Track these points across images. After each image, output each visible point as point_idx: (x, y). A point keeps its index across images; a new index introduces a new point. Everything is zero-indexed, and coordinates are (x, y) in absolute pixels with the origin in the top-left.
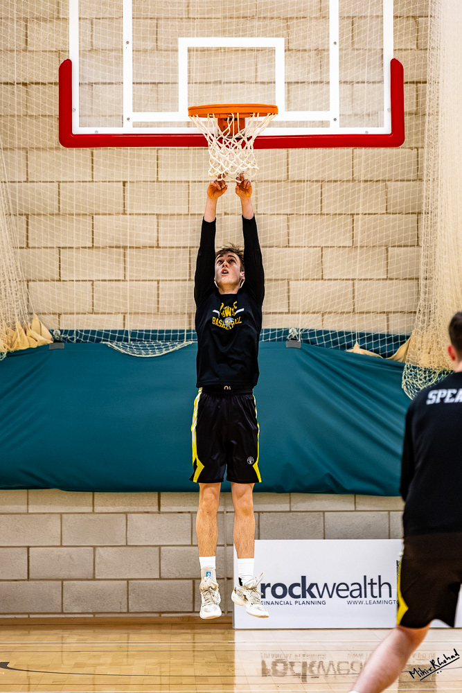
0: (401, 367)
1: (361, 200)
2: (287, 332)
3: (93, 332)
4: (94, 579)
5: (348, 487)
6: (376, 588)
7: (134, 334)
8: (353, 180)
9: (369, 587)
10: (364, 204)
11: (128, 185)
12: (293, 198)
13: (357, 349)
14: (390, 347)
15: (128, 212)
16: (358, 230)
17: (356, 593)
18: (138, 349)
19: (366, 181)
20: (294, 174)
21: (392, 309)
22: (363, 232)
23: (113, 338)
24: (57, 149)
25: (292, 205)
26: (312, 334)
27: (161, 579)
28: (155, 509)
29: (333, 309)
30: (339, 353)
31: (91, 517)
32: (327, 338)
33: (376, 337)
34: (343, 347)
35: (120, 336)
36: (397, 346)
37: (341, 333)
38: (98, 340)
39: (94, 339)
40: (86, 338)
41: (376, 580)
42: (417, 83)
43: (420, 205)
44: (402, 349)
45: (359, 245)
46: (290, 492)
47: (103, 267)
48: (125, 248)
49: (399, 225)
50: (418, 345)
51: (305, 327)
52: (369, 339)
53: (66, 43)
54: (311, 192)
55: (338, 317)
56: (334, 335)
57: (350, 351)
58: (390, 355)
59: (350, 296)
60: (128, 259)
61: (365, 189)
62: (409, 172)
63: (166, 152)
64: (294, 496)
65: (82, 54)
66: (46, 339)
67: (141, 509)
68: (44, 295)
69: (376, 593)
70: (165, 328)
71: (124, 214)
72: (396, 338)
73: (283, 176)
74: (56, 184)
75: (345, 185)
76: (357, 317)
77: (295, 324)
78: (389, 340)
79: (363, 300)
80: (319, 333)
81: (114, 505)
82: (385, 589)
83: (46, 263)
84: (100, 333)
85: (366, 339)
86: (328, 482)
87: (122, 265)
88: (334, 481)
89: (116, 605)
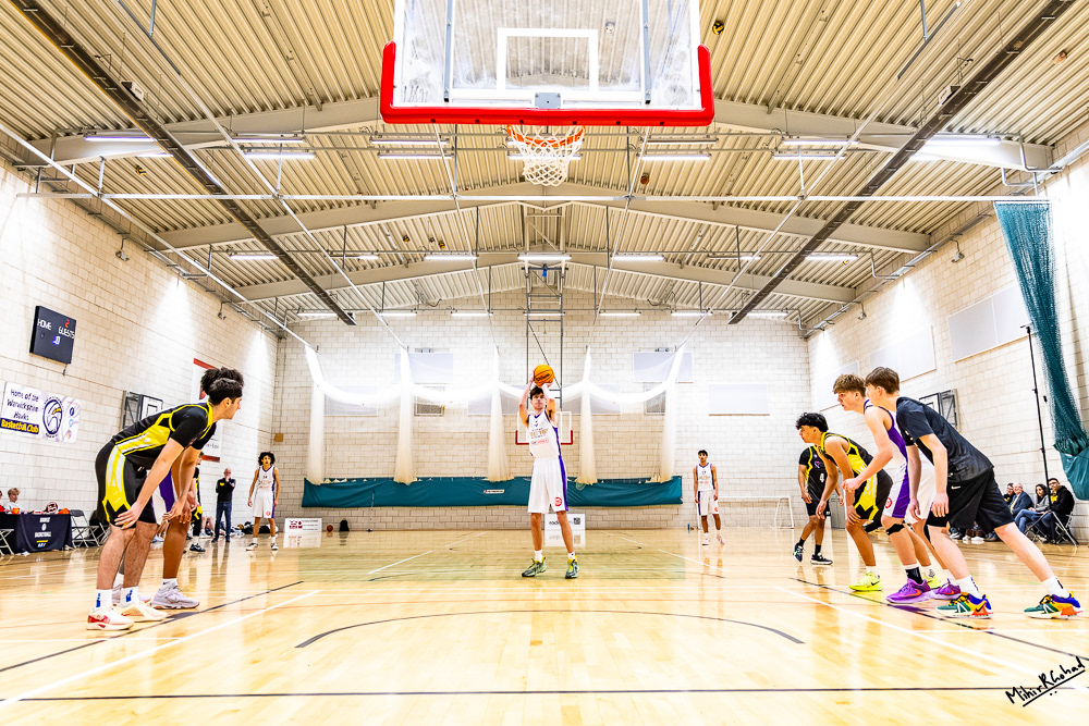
0: (576, 483)
42: (578, 433)
50: (579, 479)
74: (514, 451)
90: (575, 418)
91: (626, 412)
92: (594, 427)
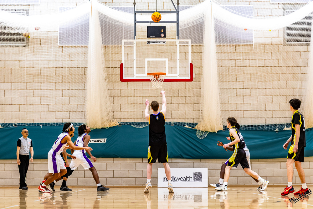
0: (196, 130)
1: (187, 93)
2: (171, 122)
3: (128, 123)
4: (128, 177)
5: (184, 157)
6: (189, 178)
7: (137, 123)
8: (186, 89)
9: (187, 178)
10: (188, 94)
11: (136, 90)
12: (172, 93)
13: (186, 126)
14: (194, 126)
15: (136, 96)
16: (187, 100)
17: (184, 180)
18: (138, 126)
19: (188, 89)
20: (172, 87)
21: (194, 118)
22: (188, 100)
23: (132, 124)
24: (120, 82)
25: (172, 94)
26: (177, 123)
27: (143, 177)
28: (142, 162)
29: (181, 117)
30: (182, 127)
31: (128, 164)
32: (180, 124)
33: (191, 124)
34: (183, 126)
35: (134, 123)
36: (195, 126)
37: (183, 123)
38: (129, 124)
39: (128, 124)
40: (126, 124)
41: (189, 177)
42: (200, 67)
43: (200, 95)
44: (196, 126)
45: (187, 103)
46: (172, 158)
47: (130, 108)
48: (135, 104)
49: (196, 99)
50: (200, 125)
51: (175, 121)
52: (189, 124)
53: (122, 58)
54: (176, 91)
55: (182, 119)
56: (181, 123)
57: (185, 127)
58: (194, 128)
59: (185, 114)
60: (136, 106)
61: (188, 91)
62: (198, 87)
63: (144, 83)
64: (173, 159)
65: (125, 61)
66: (117, 124)
67: (139, 162)
68: (117, 114)
69: (189, 180)
70: (144, 122)
71: (135, 96)
72: (195, 124)
73: (170, 88)
74: (120, 90)
75: (184, 90)
76: (186, 119)
77: (173, 121)
78: (194, 124)
79: (188, 115)
80: (178, 123)
81: (132, 161)
82: (191, 179)
83: (117, 107)
84: (129, 123)
85: (188, 124)
86: (180, 156)
87: (134, 108)
88: (181, 155)
89: (133, 183)
90: (196, 49)
91: (261, 41)
92: (220, 61)
